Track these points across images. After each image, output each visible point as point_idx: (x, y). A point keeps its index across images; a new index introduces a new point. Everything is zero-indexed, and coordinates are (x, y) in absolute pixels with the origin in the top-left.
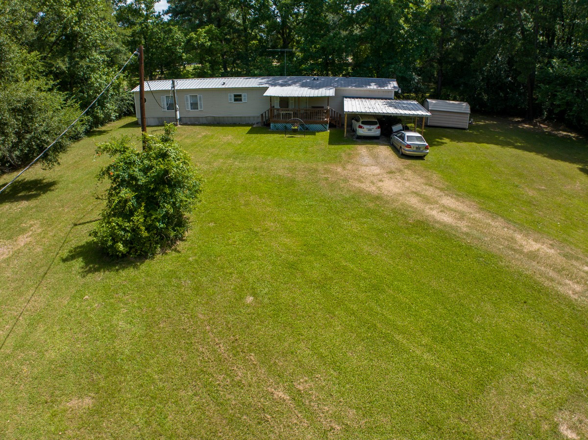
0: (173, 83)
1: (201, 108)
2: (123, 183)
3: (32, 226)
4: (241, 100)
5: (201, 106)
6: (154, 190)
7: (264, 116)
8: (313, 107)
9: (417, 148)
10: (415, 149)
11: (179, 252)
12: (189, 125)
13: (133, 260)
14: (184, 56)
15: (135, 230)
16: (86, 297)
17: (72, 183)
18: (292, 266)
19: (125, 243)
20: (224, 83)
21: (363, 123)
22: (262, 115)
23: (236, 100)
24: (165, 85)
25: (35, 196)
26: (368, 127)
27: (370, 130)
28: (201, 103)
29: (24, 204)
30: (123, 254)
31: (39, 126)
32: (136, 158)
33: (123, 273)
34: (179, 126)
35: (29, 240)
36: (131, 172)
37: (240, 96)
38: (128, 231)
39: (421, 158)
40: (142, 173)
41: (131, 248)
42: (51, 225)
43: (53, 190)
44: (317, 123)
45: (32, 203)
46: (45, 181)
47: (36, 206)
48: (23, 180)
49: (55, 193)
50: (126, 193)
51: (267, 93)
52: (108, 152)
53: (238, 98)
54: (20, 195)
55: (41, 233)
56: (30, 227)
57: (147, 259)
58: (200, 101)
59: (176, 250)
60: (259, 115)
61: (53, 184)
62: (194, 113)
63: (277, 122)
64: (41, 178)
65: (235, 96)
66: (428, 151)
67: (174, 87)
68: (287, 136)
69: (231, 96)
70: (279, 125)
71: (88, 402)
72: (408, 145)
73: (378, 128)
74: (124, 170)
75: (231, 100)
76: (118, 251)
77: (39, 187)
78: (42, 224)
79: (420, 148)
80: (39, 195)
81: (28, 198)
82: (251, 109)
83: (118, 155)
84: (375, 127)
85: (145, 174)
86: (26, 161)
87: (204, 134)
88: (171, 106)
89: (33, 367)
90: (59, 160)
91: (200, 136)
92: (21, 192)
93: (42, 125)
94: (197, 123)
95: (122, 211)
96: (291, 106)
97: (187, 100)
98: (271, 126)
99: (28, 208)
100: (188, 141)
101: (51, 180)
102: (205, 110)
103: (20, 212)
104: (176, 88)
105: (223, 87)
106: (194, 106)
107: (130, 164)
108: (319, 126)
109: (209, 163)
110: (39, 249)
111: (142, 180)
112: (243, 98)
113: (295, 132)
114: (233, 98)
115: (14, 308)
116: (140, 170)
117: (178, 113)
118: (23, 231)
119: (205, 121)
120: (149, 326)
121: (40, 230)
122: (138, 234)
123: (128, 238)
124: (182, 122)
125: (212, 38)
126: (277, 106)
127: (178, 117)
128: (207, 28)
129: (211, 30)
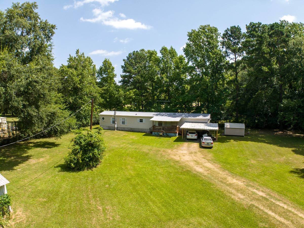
0: (115, 112)
1: (126, 124)
2: (77, 144)
3: (46, 156)
4: (142, 122)
5: (126, 123)
6: (86, 147)
7: (151, 129)
8: (172, 126)
9: (207, 144)
10: (206, 144)
11: (92, 171)
12: (120, 130)
13: (76, 170)
14: (123, 102)
15: (78, 160)
16: (57, 177)
17: (66, 146)
18: (128, 179)
19: (74, 164)
20: (136, 114)
21: (190, 133)
22: (150, 128)
23: (140, 122)
24: (111, 113)
25: (50, 148)
26: (191, 135)
27: (192, 136)
28: (126, 122)
29: (46, 149)
30: (73, 168)
31: (56, 122)
32: (83, 136)
33: (71, 173)
34: (116, 131)
35: (44, 160)
36: (80, 140)
37: (142, 120)
38: (76, 160)
39: (211, 148)
40: (84, 141)
41: (76, 166)
42: (53, 157)
43: (58, 147)
44: (172, 133)
45: (49, 149)
46: (55, 143)
47: (50, 151)
48: (48, 142)
49: (58, 148)
50: (77, 147)
51: (152, 119)
52: (74, 133)
53: (141, 121)
54: (46, 146)
55: (49, 159)
56: (45, 156)
57: (81, 171)
58: (126, 121)
59: (92, 170)
60: (148, 128)
61: (58, 145)
62: (123, 126)
63: (155, 132)
64: (55, 142)
65: (140, 120)
66: (213, 145)
67: (115, 114)
68: (158, 137)
69: (138, 120)
70: (156, 133)
71: (45, 200)
72: (203, 142)
73: (196, 135)
74: (78, 139)
75: (138, 121)
76: (71, 166)
77: (53, 145)
78: (50, 156)
79: (209, 144)
80: (52, 147)
81: (48, 148)
82: (146, 126)
83: (78, 135)
84: (194, 135)
85: (85, 141)
86: (49, 135)
87: (124, 134)
88: (114, 122)
89: (33, 190)
90: (61, 137)
91: (122, 135)
92: (46, 145)
93: (57, 122)
94: (124, 130)
95: (75, 152)
96: (163, 125)
97: (121, 120)
98: (153, 133)
99: (46, 151)
100: (116, 137)
101: (58, 143)
102: (128, 125)
103: (43, 151)
104: (116, 115)
105: (136, 116)
106: (123, 123)
107: (81, 138)
108: (173, 134)
109: (120, 145)
110: (46, 163)
111: (83, 143)
112: (143, 121)
113: (161, 136)
114: (139, 120)
115: (32, 176)
116: (83, 140)
117: (116, 125)
118: (43, 157)
119: (127, 129)
120: (72, 187)
121: (48, 158)
122: (79, 161)
123: (75, 162)
124: (118, 129)
125: (136, 95)
126: (157, 125)
127: (116, 127)
128: (134, 90)
129: (135, 91)
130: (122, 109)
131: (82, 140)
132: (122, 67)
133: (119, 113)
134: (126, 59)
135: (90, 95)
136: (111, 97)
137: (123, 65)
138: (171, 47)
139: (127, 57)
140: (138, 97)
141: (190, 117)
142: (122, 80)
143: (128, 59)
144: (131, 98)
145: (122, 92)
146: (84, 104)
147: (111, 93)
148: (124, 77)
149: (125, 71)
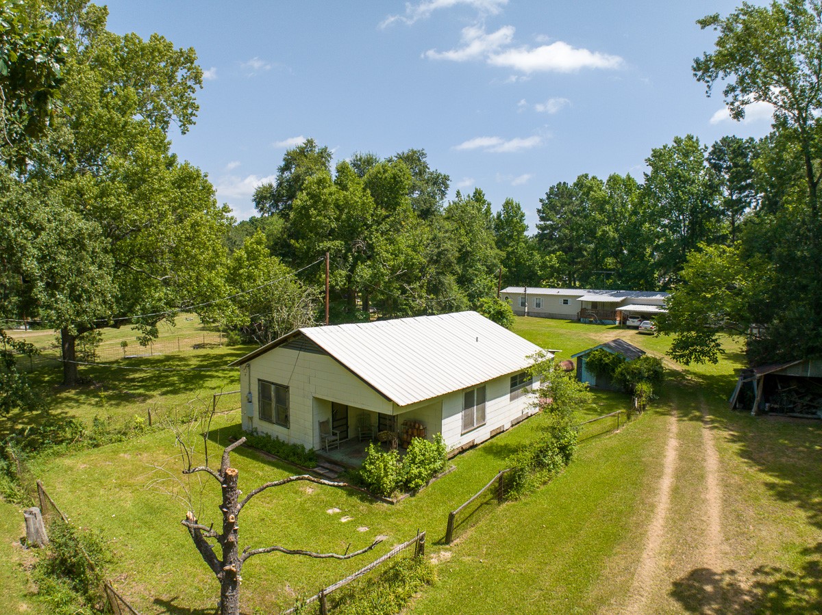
0: (525, 289)
1: (542, 307)
4: (567, 303)
5: (542, 305)
10: (644, 329)
12: (533, 316)
20: (558, 291)
22: (578, 313)
23: (564, 303)
24: (520, 290)
26: (633, 319)
27: (633, 322)
34: (527, 316)
37: (567, 301)
44: (609, 319)
51: (581, 299)
53: (566, 302)
58: (542, 302)
60: (576, 313)
62: (537, 310)
63: (585, 317)
65: (564, 300)
67: (525, 291)
68: (587, 325)
69: (561, 300)
70: (586, 319)
73: (638, 320)
75: (561, 303)
79: (647, 329)
82: (573, 310)
88: (523, 304)
94: (538, 316)
96: (598, 309)
97: (536, 301)
98: (581, 320)
102: (544, 309)
104: (527, 293)
105: (558, 294)
106: (538, 305)
108: (611, 321)
112: (569, 302)
113: (591, 323)
117: (526, 308)
119: (543, 315)
124: (529, 314)
125: (561, 261)
126: (589, 307)
127: (526, 311)
128: (558, 253)
129: (560, 255)
130: (538, 285)
131: (491, 310)
132: (539, 211)
133: (531, 291)
134: (545, 197)
135: (484, 261)
136: (518, 264)
137: (540, 208)
138: (628, 176)
139: (547, 193)
140: (564, 266)
141: (643, 296)
142: (539, 233)
143: (549, 198)
144: (552, 267)
145: (537, 257)
146: (476, 276)
147: (518, 258)
148: (542, 228)
149: (542, 219)
